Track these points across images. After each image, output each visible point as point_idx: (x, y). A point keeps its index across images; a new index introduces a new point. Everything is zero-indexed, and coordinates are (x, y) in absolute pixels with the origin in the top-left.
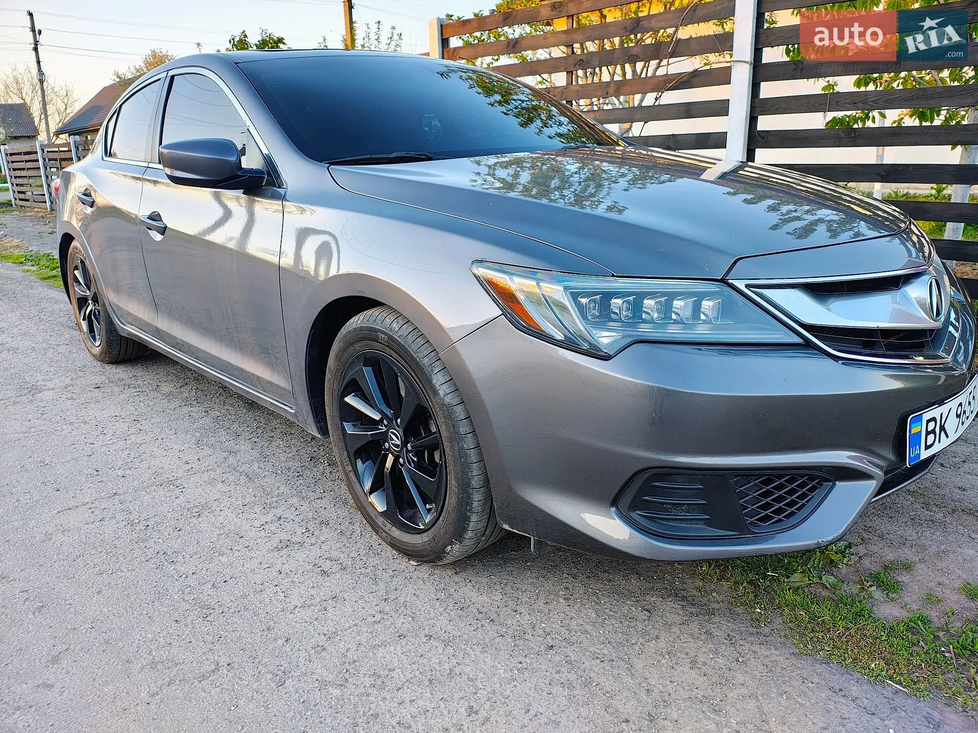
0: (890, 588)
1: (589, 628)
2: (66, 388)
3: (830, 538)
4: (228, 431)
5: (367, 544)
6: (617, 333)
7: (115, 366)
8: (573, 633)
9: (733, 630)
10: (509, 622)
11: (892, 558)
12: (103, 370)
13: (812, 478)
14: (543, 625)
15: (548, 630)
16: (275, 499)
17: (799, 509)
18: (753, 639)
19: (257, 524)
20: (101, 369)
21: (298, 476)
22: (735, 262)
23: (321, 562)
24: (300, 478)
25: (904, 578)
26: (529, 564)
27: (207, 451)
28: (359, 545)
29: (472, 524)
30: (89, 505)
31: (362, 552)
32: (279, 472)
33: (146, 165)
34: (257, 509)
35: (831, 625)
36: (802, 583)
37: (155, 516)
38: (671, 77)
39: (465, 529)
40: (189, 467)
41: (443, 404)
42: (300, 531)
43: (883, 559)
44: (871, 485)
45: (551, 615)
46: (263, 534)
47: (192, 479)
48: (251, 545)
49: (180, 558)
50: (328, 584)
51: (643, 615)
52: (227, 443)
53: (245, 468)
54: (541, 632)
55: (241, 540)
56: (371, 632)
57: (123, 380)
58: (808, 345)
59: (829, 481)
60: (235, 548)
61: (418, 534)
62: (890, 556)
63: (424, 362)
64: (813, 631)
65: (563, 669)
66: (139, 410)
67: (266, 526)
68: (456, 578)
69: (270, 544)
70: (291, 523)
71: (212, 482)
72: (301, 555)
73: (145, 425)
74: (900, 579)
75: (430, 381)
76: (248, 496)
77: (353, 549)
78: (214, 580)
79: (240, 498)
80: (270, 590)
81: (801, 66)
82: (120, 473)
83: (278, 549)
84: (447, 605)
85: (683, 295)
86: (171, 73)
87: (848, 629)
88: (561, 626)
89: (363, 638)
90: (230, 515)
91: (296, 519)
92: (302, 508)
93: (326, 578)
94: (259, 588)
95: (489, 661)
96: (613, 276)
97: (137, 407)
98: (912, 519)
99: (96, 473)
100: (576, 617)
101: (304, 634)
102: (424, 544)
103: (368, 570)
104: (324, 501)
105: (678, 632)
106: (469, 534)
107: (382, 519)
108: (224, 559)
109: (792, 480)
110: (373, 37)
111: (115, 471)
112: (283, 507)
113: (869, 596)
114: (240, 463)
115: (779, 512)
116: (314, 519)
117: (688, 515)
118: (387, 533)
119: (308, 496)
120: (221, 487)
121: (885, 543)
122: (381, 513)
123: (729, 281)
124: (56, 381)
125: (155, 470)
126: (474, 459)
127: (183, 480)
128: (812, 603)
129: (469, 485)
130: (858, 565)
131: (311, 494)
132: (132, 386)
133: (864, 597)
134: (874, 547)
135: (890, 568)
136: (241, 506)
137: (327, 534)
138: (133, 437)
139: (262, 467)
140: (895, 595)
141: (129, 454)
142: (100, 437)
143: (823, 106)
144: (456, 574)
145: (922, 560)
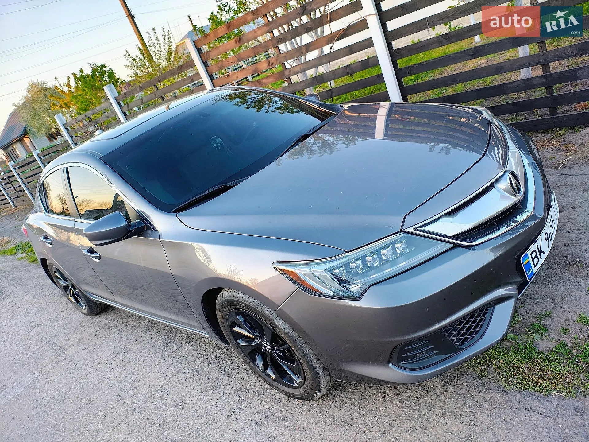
0: (541, 330)
1: (399, 412)
2: (79, 342)
4: (175, 342)
5: (273, 396)
7: (98, 316)
8: (392, 419)
9: (470, 387)
10: (359, 423)
12: (93, 321)
13: (482, 311)
14: (377, 419)
15: (379, 421)
16: (216, 382)
17: (481, 327)
18: (481, 389)
19: (213, 402)
21: (222, 361)
22: (404, 218)
23: (254, 417)
24: (224, 362)
25: (548, 322)
27: (170, 361)
28: (269, 398)
29: (322, 383)
30: (125, 421)
31: (272, 403)
32: (212, 362)
33: (74, 220)
34: (210, 392)
35: (518, 365)
37: (160, 416)
38: (335, 34)
39: (320, 386)
40: (164, 376)
41: (285, 333)
42: (236, 399)
43: (535, 313)
44: (513, 301)
45: (378, 411)
46: (219, 408)
47: (170, 383)
48: (215, 418)
50: (263, 430)
51: (424, 394)
52: (178, 352)
53: (193, 366)
54: (376, 424)
55: (210, 417)
57: (107, 325)
58: (456, 246)
59: (490, 308)
60: (209, 423)
61: (297, 388)
62: (538, 310)
64: (510, 372)
66: (124, 344)
67: (219, 403)
69: (224, 414)
70: (230, 395)
71: (180, 382)
72: (243, 416)
73: (131, 354)
74: (546, 323)
75: (275, 323)
76: (202, 385)
77: (267, 402)
79: (199, 388)
81: (405, 7)
82: (132, 393)
83: (230, 416)
84: (326, 423)
85: (385, 247)
86: (65, 166)
87: (527, 364)
88: (385, 416)
90: (198, 401)
91: (232, 392)
92: (232, 383)
93: (261, 427)
96: (346, 252)
97: (122, 343)
99: (119, 398)
100: (391, 407)
102: (302, 393)
103: (279, 414)
104: (242, 374)
105: (444, 398)
106: (323, 387)
107: (276, 382)
109: (472, 317)
110: (154, 38)
111: (129, 393)
112: (222, 386)
113: (533, 339)
114: (190, 363)
115: (471, 333)
116: (241, 388)
117: (427, 355)
118: (281, 390)
119: (232, 374)
120: (186, 384)
121: (533, 302)
122: (274, 380)
123: (405, 230)
124: (72, 339)
125: (148, 385)
126: (311, 355)
127: (165, 386)
128: (506, 353)
129: (314, 368)
130: (523, 321)
131: (233, 371)
132: (113, 327)
133: (530, 341)
134: (528, 306)
135: (539, 318)
136: (201, 393)
137: (251, 396)
138: (128, 365)
139: (202, 361)
140: (546, 335)
141: (131, 378)
142: (111, 372)
143: (425, 26)
144: (324, 400)
145: (555, 308)
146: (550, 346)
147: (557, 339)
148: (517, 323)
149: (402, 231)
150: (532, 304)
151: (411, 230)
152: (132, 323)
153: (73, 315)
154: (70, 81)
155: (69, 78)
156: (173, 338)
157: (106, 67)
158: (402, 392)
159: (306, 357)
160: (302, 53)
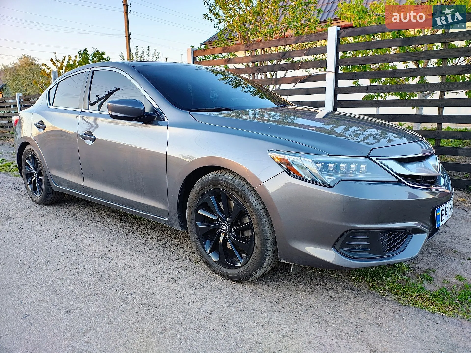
0: (429, 279)
1: (318, 302)
2: (27, 217)
3: (414, 256)
4: (120, 233)
5: (209, 276)
6: (333, 177)
7: (48, 206)
8: (313, 304)
9: (375, 299)
10: (284, 302)
12: (42, 208)
13: (405, 233)
14: (299, 302)
15: (302, 304)
16: (157, 261)
17: (401, 246)
18: (383, 301)
19: (154, 271)
21: (163, 251)
22: (371, 150)
23: (191, 285)
24: (165, 251)
25: (433, 275)
26: (283, 280)
27: (114, 242)
28: (205, 277)
29: (266, 261)
30: (68, 268)
31: (208, 280)
32: (154, 249)
33: (81, 110)
34: (151, 265)
35: (411, 295)
36: (395, 280)
37: (103, 270)
38: (300, 77)
39: (263, 263)
40: (109, 249)
41: (255, 209)
42: (176, 273)
43: (423, 269)
45: (301, 298)
46: (158, 275)
47: (113, 254)
48: (155, 280)
49: (125, 287)
50: (199, 293)
51: (338, 296)
52: (122, 238)
53: (136, 248)
54: (299, 305)
55: (150, 278)
56: (228, 310)
57: (55, 212)
58: (400, 181)
59: (411, 234)
60: (149, 281)
61: (237, 268)
62: (426, 267)
63: (245, 192)
64: (404, 297)
65: (314, 318)
66: (71, 226)
67: (159, 272)
68: (254, 287)
69: (164, 279)
70: (170, 270)
71: (123, 255)
72: (181, 282)
73: (78, 232)
74: (432, 276)
75: (248, 200)
76: (144, 260)
77: (203, 279)
78: (146, 295)
79: (140, 261)
80: (174, 297)
82: (76, 253)
83: (169, 280)
84: (256, 298)
85: (354, 163)
86: (93, 69)
87: (417, 296)
88: (307, 302)
89: (226, 312)
90: (139, 268)
91: (171, 268)
92: (172, 264)
93: (197, 291)
94: (169, 297)
95: (282, 316)
96: (329, 155)
97: (69, 224)
98: (429, 254)
99: (63, 254)
100: (311, 298)
101: (198, 313)
102: (240, 273)
103: (215, 287)
104: (181, 260)
105: (354, 301)
106: (265, 266)
107: (216, 264)
108: (146, 286)
109: (398, 234)
110: (146, 53)
112: (163, 263)
113: (422, 283)
114: (133, 246)
115: (394, 247)
116: (179, 268)
117: (363, 249)
118: (219, 270)
120: (129, 257)
122: (216, 262)
123: (370, 157)
124: (20, 214)
127: (109, 255)
128: (401, 287)
129: (267, 244)
130: (414, 272)
131: (173, 258)
132: (61, 215)
133: (420, 283)
134: (419, 265)
135: (426, 272)
136: (142, 264)
138: (74, 237)
139: (145, 248)
140: (432, 282)
141: (76, 245)
142: (57, 238)
143: (365, 91)
144: (254, 285)
145: (438, 268)
146: (434, 289)
147: (440, 286)
148: (410, 272)
149: (367, 157)
151: (374, 159)
154: (65, 60)
155: (65, 57)
157: (105, 55)
158: (320, 292)
160: (271, 83)
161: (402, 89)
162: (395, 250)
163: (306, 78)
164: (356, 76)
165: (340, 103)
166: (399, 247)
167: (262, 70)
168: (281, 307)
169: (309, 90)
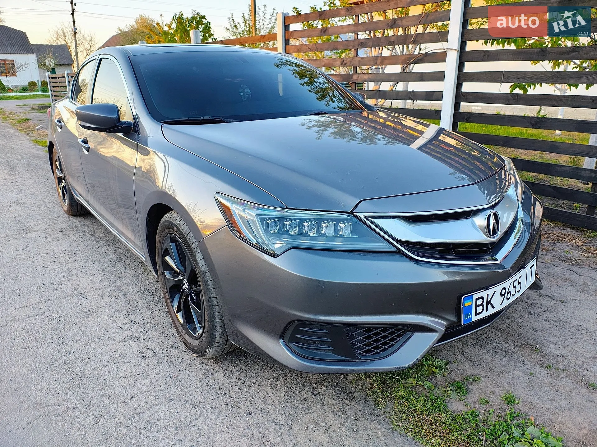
0: (462, 393)
1: (277, 403)
2: (44, 230)
4: (123, 263)
5: (174, 341)
6: (283, 242)
7: (75, 218)
8: (267, 406)
9: (360, 411)
10: (234, 396)
11: (470, 373)
12: (68, 220)
13: (398, 330)
14: (252, 399)
15: (254, 403)
17: (390, 347)
18: (369, 417)
19: (118, 324)
20: (67, 219)
21: (151, 295)
22: (360, 202)
23: (144, 350)
24: (153, 296)
25: (473, 387)
27: (108, 276)
29: (217, 339)
30: (33, 306)
31: (169, 346)
32: (142, 292)
34: (121, 315)
35: (419, 412)
36: (412, 385)
37: (66, 315)
38: (413, 56)
39: (214, 342)
40: (94, 285)
41: (201, 271)
42: (140, 330)
43: (464, 373)
44: (435, 336)
45: (259, 394)
46: (119, 330)
47: (93, 293)
48: (110, 337)
49: (70, 342)
50: (143, 365)
52: (119, 272)
53: (124, 288)
54: (249, 403)
55: (106, 333)
56: (156, 396)
57: (77, 227)
58: (400, 252)
59: (409, 332)
60: (102, 338)
61: (196, 339)
63: (193, 246)
66: (79, 247)
67: (123, 326)
68: (216, 366)
69: (121, 337)
70: (137, 324)
72: (135, 345)
73: (79, 257)
74: (470, 387)
76: (120, 306)
77: (165, 343)
78: (84, 357)
79: (114, 307)
80: (111, 366)
81: (487, 54)
82: (56, 287)
83: (124, 340)
84: (204, 383)
85: (327, 221)
86: (101, 57)
87: (428, 416)
88: (262, 401)
90: (106, 317)
91: (141, 322)
92: (147, 316)
93: (144, 361)
95: (214, 418)
96: (287, 208)
97: (78, 245)
99: (43, 286)
100: (272, 396)
101: (120, 394)
102: (198, 346)
103: (168, 358)
104: (160, 312)
107: (181, 328)
108: (93, 345)
109: (384, 330)
110: (261, 14)
111: (54, 286)
112: (136, 314)
113: (448, 396)
114: (122, 285)
115: (377, 347)
116: (151, 323)
117: (322, 347)
118: (183, 337)
119: (153, 308)
120: (107, 299)
121: (470, 363)
122: (181, 325)
123: (355, 213)
124: (40, 226)
125: (74, 286)
126: (216, 303)
127: (88, 293)
128: (414, 397)
130: (449, 376)
131: (155, 307)
132: (81, 231)
133: (445, 396)
134: (462, 365)
135: (465, 380)
136: (113, 312)
137: (155, 333)
138: (70, 264)
139: (134, 288)
140: (463, 397)
141: (64, 275)
142: (52, 263)
143: (499, 79)
144: (216, 363)
145: (487, 377)
146: (461, 409)
147: (473, 405)
149: (351, 213)
150: (466, 365)
151: (361, 215)
152: (98, 235)
153: (55, 208)
156: (124, 260)
157: (205, 19)
158: (291, 387)
159: (210, 303)
161: (553, 78)
162: (377, 353)
163: (421, 57)
164: (488, 56)
165: (464, 96)
166: (386, 349)
167: (366, 44)
168: (224, 403)
169: (424, 75)
